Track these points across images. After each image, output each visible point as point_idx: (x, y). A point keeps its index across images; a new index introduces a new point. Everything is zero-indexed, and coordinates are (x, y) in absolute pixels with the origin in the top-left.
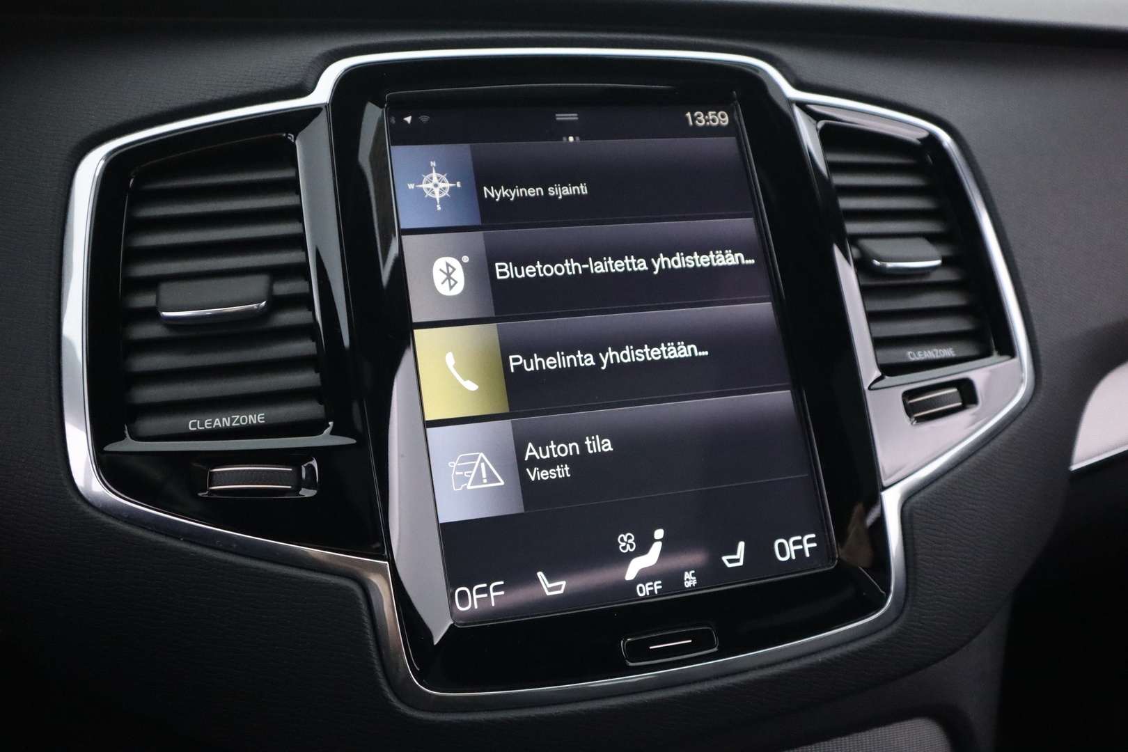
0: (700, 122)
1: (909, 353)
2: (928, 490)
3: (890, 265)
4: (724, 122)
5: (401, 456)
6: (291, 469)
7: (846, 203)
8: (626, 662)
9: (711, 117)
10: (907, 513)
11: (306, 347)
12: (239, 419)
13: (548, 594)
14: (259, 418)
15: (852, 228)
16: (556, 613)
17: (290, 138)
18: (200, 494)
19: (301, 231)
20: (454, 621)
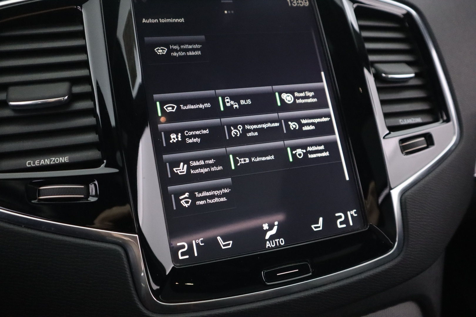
0: (294, 4)
1: (400, 120)
2: (413, 189)
3: (390, 76)
4: (306, 4)
5: (143, 178)
6: (83, 187)
7: (369, 46)
8: (265, 283)
9: (300, 2)
10: (403, 201)
11: (90, 121)
12: (55, 160)
13: (223, 248)
14: (65, 159)
15: (372, 58)
16: (228, 258)
17: (79, 8)
18: (33, 201)
19: (86, 59)
20: (174, 265)
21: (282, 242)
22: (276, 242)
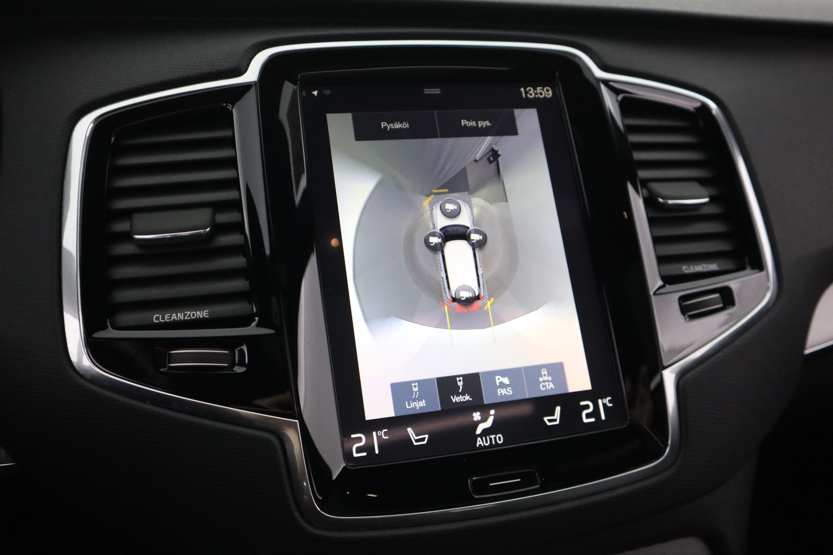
0: (531, 95)
1: (684, 267)
2: (698, 369)
3: (670, 202)
4: (549, 95)
6: (227, 352)
7: (638, 156)
8: (472, 496)
9: (539, 91)
10: (681, 386)
11: (239, 261)
12: (190, 314)
13: (415, 444)
14: (204, 314)
15: (643, 174)
16: (421, 458)
17: (228, 107)
18: (162, 370)
20: (346, 464)
21: (500, 440)
22: (491, 439)
